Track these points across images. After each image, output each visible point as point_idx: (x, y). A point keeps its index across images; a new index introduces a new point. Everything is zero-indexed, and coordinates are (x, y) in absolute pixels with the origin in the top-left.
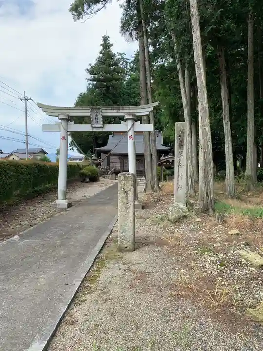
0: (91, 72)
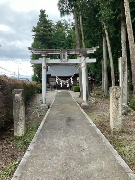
0: (34, 31)
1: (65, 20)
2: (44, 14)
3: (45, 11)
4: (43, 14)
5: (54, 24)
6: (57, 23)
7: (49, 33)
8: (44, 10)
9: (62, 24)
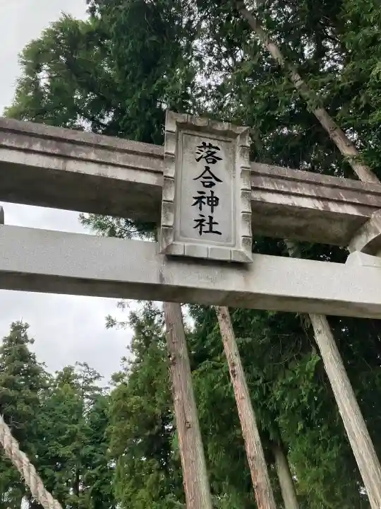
1: (85, 365)
2: (23, 335)
3: (27, 327)
4: (19, 334)
5: (49, 375)
6: (58, 374)
7: (27, 392)
8: (24, 323)
9: (76, 377)
